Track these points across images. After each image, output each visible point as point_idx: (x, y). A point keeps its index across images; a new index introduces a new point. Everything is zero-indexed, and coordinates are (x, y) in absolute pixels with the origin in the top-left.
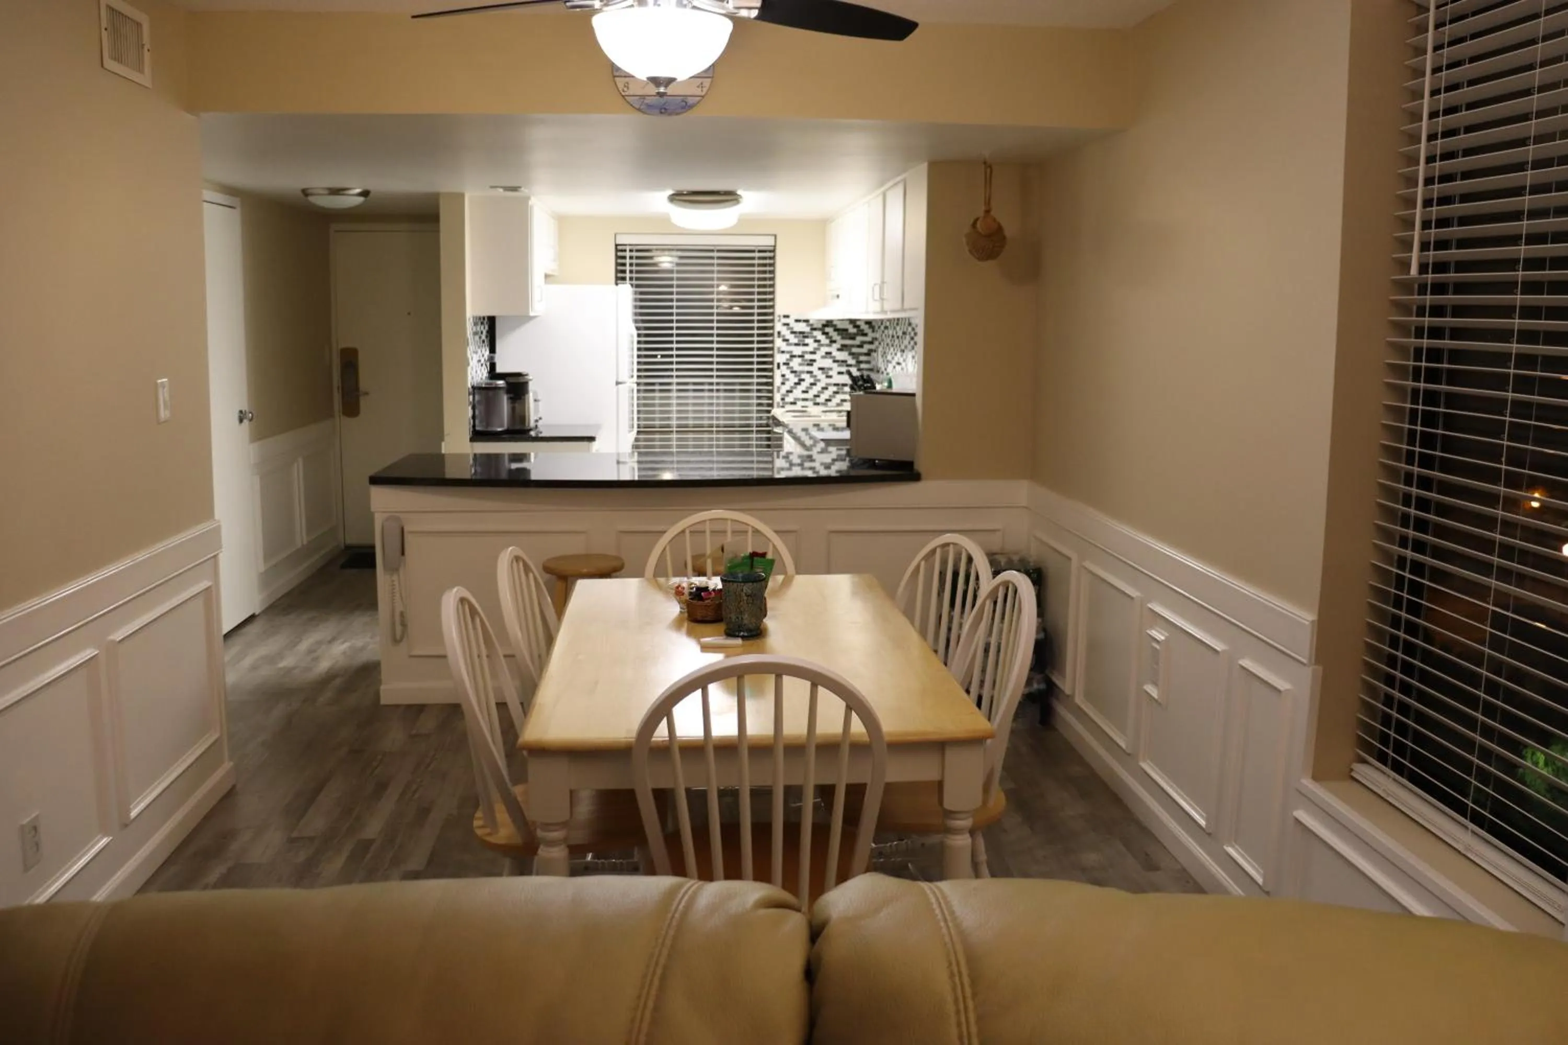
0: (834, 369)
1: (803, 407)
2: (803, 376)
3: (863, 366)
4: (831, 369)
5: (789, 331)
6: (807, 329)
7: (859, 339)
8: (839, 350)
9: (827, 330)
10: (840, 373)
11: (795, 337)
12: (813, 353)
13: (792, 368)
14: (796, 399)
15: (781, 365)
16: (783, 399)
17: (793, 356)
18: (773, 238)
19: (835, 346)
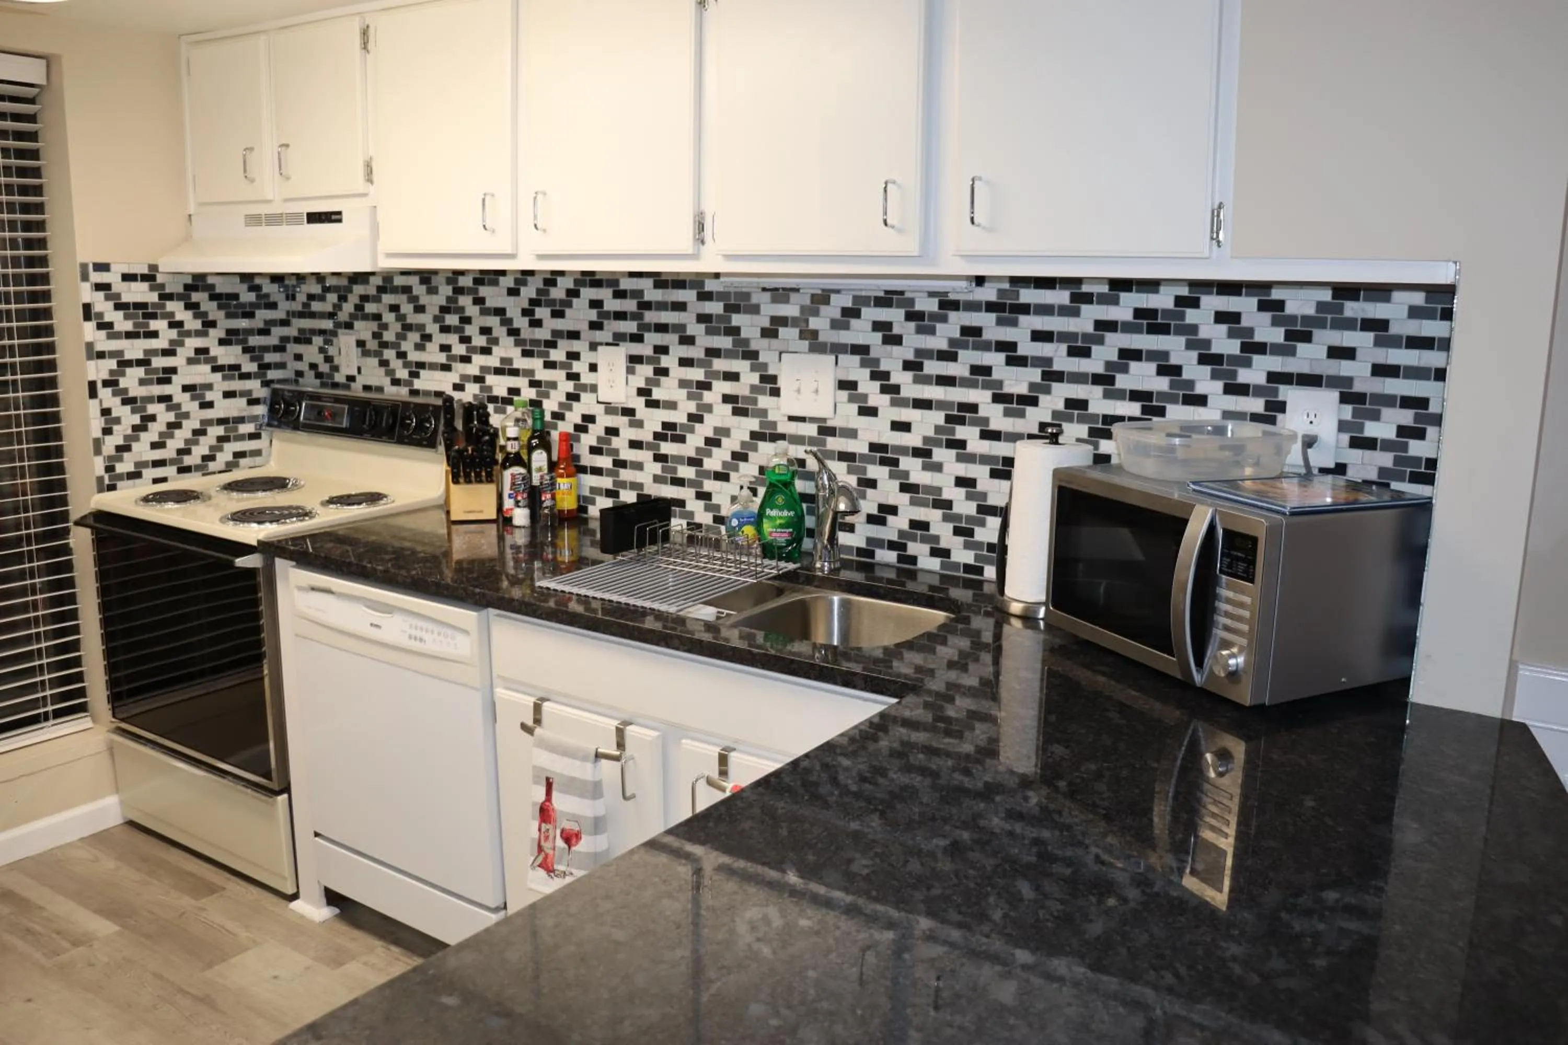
0: (215, 387)
1: (156, 481)
2: (152, 409)
3: (272, 374)
4: (209, 387)
5: (111, 304)
6: (153, 297)
7: (263, 315)
8: (222, 342)
9: (195, 297)
10: (228, 395)
11: (126, 317)
12: (169, 352)
13: (125, 391)
14: (141, 465)
15: (99, 385)
16: (110, 469)
17: (124, 364)
18: (44, 62)
19: (215, 334)
